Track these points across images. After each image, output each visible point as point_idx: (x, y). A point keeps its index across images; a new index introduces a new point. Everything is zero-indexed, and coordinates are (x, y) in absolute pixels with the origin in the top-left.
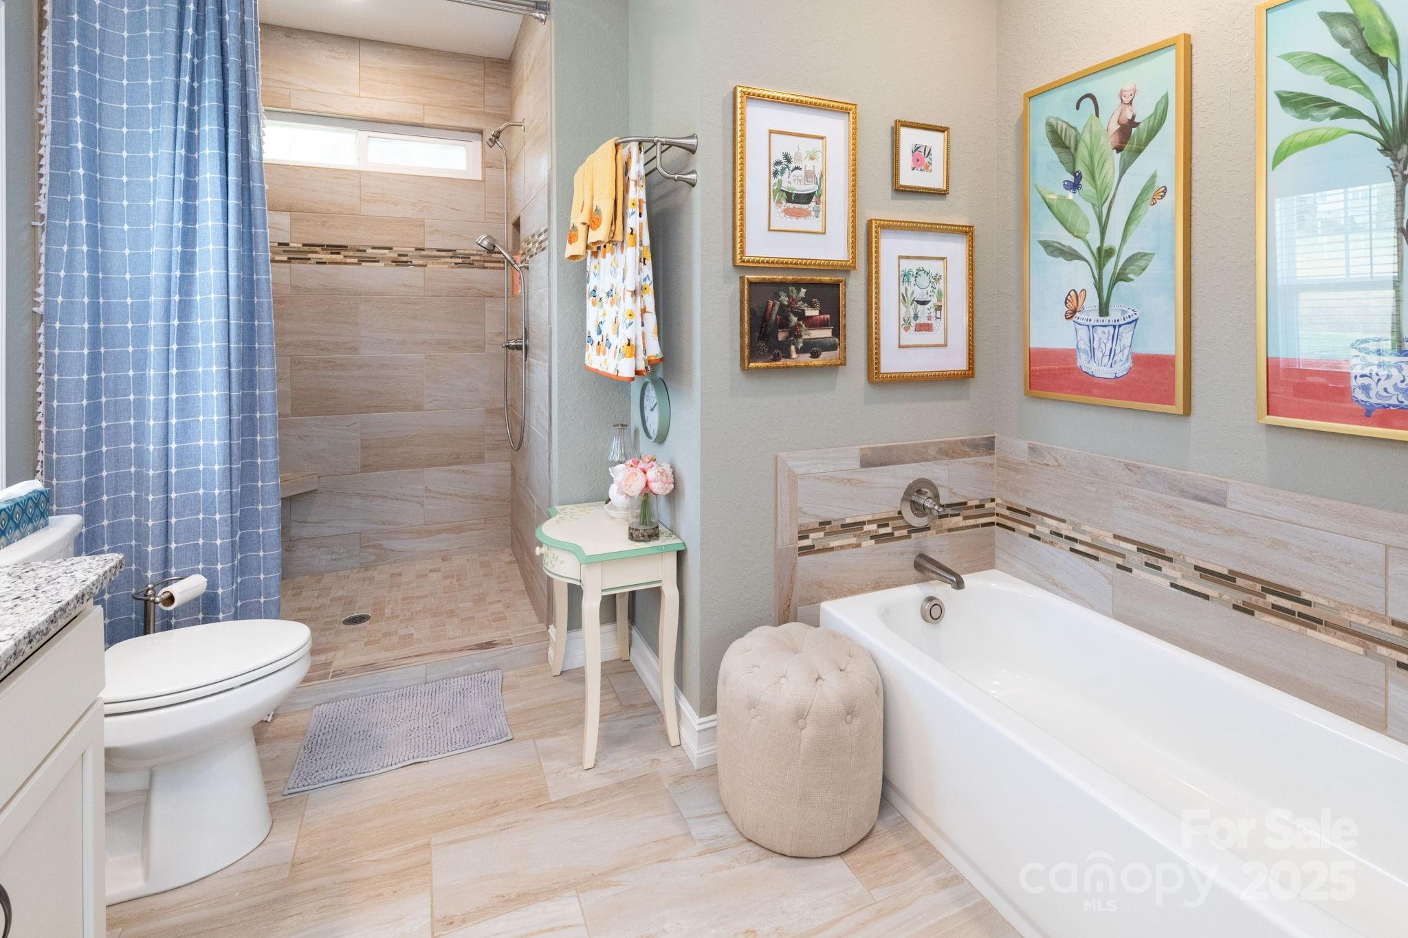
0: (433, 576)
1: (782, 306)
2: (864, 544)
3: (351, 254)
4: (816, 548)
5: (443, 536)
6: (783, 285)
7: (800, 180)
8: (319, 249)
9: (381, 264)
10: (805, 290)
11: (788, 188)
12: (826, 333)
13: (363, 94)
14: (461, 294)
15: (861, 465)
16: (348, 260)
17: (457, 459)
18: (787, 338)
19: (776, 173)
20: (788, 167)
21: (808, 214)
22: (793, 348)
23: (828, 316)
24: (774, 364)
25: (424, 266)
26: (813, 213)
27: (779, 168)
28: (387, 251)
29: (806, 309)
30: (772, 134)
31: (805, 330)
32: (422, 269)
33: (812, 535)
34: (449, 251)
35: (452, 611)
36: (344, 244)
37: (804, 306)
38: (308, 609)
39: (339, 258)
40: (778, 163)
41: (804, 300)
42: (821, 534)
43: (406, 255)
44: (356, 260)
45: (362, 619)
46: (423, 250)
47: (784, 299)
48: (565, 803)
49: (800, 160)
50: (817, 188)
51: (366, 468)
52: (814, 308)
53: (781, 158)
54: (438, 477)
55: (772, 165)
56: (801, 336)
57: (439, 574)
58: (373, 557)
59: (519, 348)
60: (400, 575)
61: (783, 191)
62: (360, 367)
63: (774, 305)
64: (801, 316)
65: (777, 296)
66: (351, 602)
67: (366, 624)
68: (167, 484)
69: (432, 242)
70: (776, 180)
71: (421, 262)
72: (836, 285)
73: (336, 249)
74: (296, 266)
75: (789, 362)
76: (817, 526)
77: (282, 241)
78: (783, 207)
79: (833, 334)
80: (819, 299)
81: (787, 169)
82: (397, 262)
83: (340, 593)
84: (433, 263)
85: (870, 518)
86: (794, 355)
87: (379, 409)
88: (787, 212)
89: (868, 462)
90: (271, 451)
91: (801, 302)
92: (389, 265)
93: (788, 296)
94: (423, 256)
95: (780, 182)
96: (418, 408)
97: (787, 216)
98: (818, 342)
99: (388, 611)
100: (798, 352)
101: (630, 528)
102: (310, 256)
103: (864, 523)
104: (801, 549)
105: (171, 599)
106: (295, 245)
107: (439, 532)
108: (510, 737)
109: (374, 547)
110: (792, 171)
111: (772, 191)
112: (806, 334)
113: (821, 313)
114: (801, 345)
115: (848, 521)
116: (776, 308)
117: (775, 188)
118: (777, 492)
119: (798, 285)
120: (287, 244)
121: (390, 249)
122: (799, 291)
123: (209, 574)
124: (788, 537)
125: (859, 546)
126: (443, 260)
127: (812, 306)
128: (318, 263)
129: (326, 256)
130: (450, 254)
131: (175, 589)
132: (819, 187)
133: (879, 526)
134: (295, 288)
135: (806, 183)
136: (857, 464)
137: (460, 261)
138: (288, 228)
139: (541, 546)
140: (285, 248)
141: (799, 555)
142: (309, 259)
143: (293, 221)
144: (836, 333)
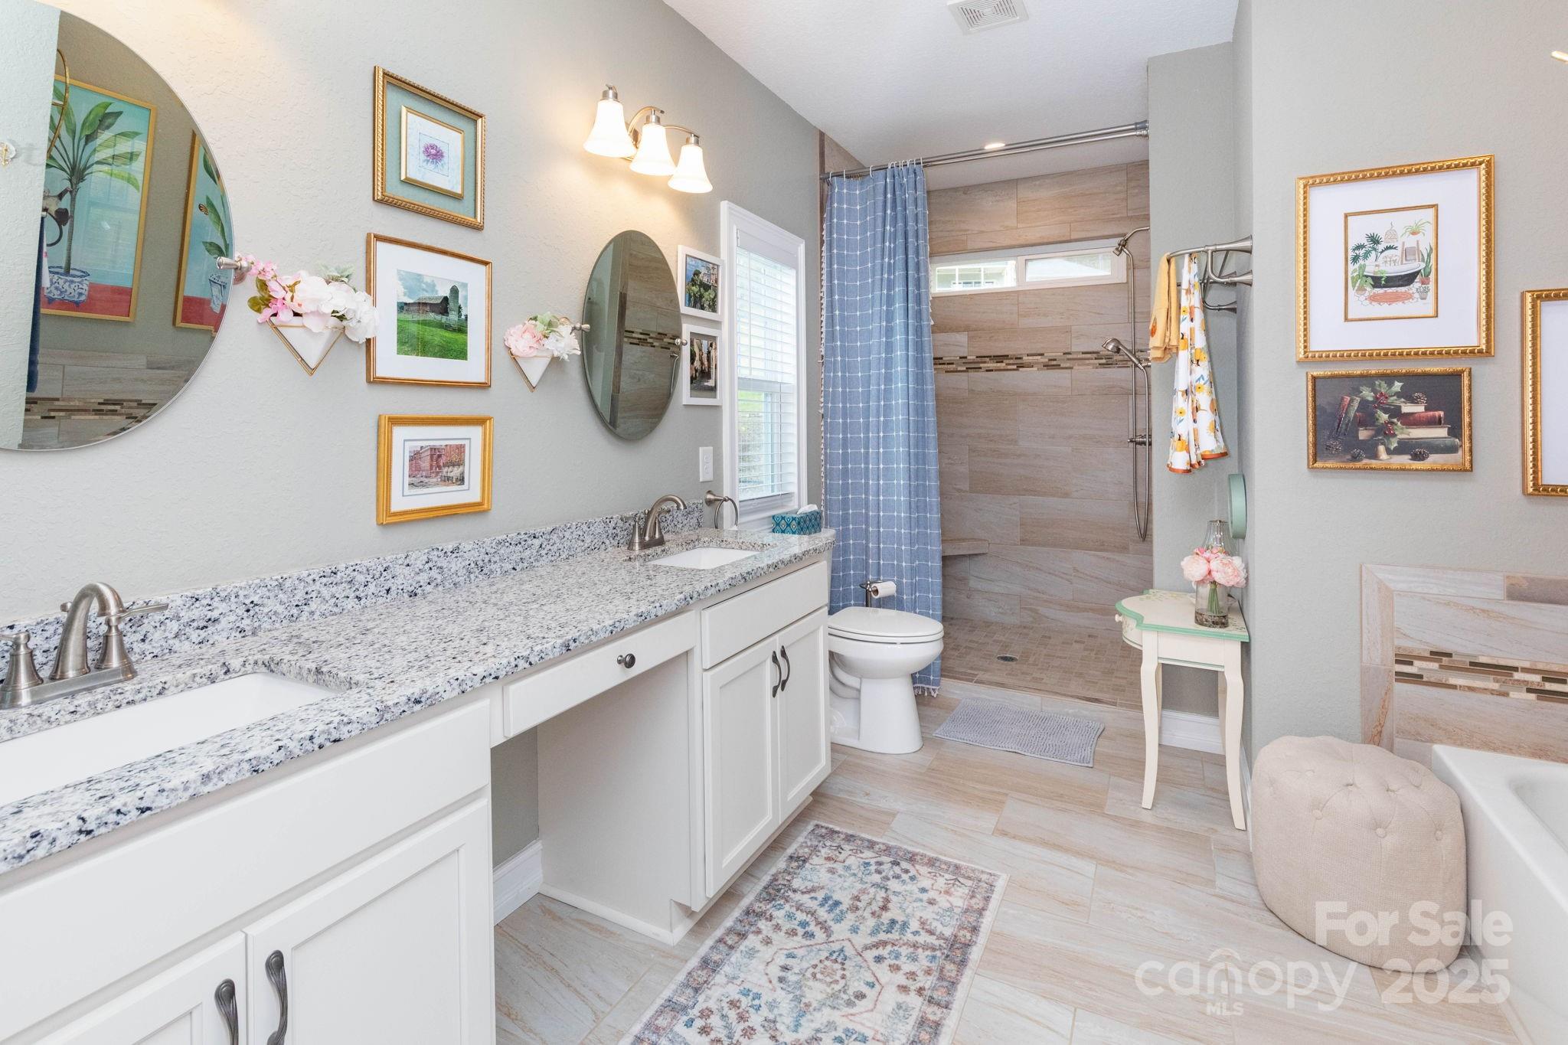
0: (1076, 646)
1: (1364, 403)
2: (1514, 695)
3: (1011, 361)
4: (1425, 679)
5: (1091, 614)
6: (1367, 379)
7: (1395, 261)
8: (988, 359)
9: (1035, 369)
10: (1401, 384)
11: (1374, 272)
12: (1441, 432)
13: (1020, 226)
14: (1105, 392)
15: (1508, 596)
16: (1010, 367)
17: (1101, 547)
18: (1373, 437)
19: (1355, 259)
20: (1375, 249)
21: (1408, 297)
22: (1381, 448)
23: (1442, 413)
24: (1351, 465)
25: (1071, 368)
26: (1417, 295)
27: (1362, 252)
28: (1039, 357)
29: (1402, 405)
30: (1349, 218)
31: (1402, 429)
32: (1069, 371)
33: (1416, 663)
34: (1094, 353)
35: (1081, 674)
36: (1006, 353)
37: (1400, 402)
38: (977, 642)
39: (1002, 365)
40: (1359, 247)
41: (1398, 395)
42: (1435, 666)
43: (1055, 360)
44: (1015, 367)
45: (1011, 659)
46: (1069, 353)
47: (1368, 394)
48: (1115, 818)
49: (1395, 237)
50: (1423, 265)
51: (1023, 541)
52: (1417, 403)
53: (1364, 241)
54: (1084, 559)
55: (1350, 251)
56: (1394, 435)
57: (1082, 646)
58: (1031, 619)
59: (1144, 443)
60: (1050, 638)
61: (1367, 276)
62: (1019, 456)
63: (1352, 401)
64: (1395, 412)
65: (1357, 391)
66: (1006, 646)
67: (1013, 664)
68: (879, 522)
69: (1078, 346)
70: (1357, 266)
71: (1068, 365)
72: (1457, 376)
73: (1000, 358)
74: (972, 374)
75: (1374, 463)
76: (1429, 655)
77: (962, 355)
78: (1367, 294)
79: (1449, 434)
80: (1424, 393)
81: (1373, 252)
82: (1047, 366)
83: (1002, 638)
84: (1079, 365)
85: (1527, 665)
86: (1383, 455)
87: (1034, 492)
88: (1373, 299)
89: (1517, 594)
90: (935, 509)
91: (1395, 398)
92: (1042, 369)
93: (1374, 390)
94: (1068, 359)
95: (1362, 268)
96: (1066, 495)
97: (1373, 303)
98: (1425, 443)
99: (1031, 660)
100: (1389, 452)
101: (1197, 613)
102: (982, 365)
103: (1516, 669)
104: (1397, 673)
105: (876, 592)
106: (971, 357)
107: (1085, 610)
108: (1090, 765)
109: (1031, 610)
110: (1381, 252)
111: (1349, 279)
112: (1402, 433)
113: (1427, 409)
114: (1396, 445)
115: (1483, 660)
116: (1356, 405)
117: (1355, 274)
118: (1361, 604)
119: (1389, 378)
120: (966, 357)
121: (1042, 355)
122: (1390, 385)
123: (899, 585)
124: (1381, 657)
125: (1506, 694)
126: (1087, 362)
127: (1414, 401)
128: (987, 371)
129: (992, 365)
130: (1095, 355)
131: (879, 586)
132: (1428, 263)
133: (1545, 679)
134: (971, 391)
135: (1404, 262)
136: (1500, 594)
137: (1104, 361)
138: (966, 345)
139: (1120, 615)
140: (964, 360)
141: (1397, 680)
142: (980, 368)
143: (970, 338)
144: (1455, 431)
